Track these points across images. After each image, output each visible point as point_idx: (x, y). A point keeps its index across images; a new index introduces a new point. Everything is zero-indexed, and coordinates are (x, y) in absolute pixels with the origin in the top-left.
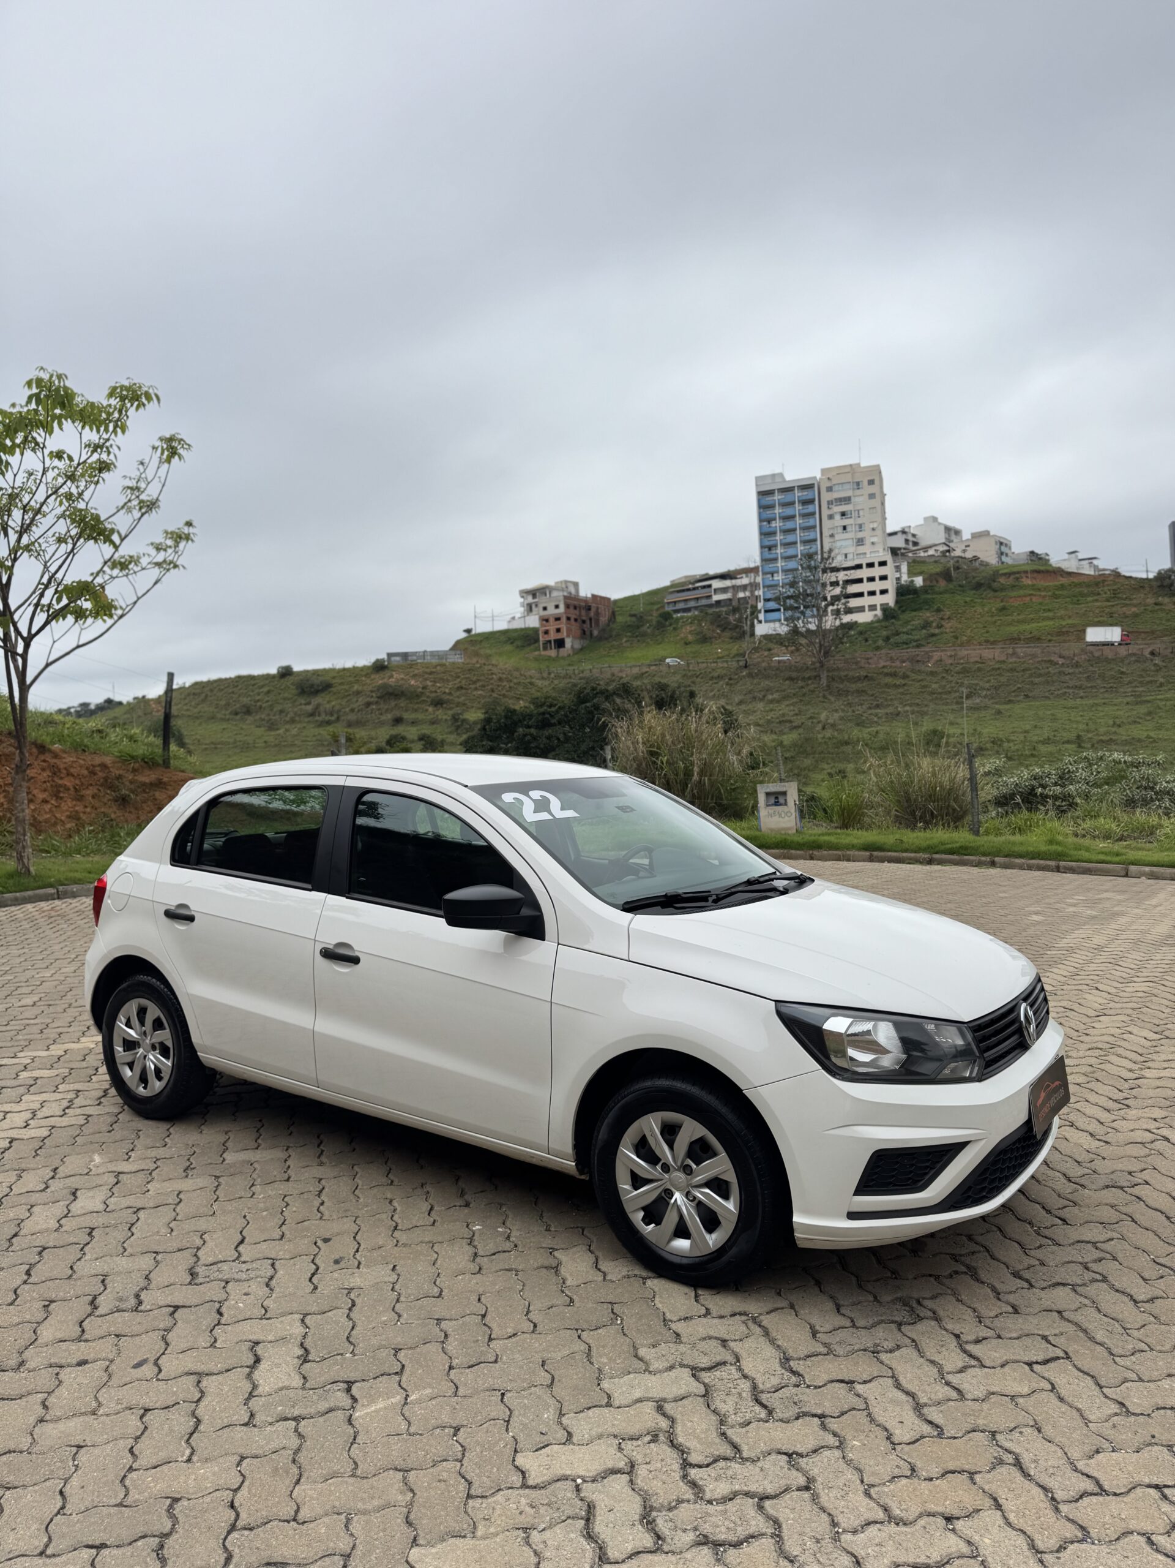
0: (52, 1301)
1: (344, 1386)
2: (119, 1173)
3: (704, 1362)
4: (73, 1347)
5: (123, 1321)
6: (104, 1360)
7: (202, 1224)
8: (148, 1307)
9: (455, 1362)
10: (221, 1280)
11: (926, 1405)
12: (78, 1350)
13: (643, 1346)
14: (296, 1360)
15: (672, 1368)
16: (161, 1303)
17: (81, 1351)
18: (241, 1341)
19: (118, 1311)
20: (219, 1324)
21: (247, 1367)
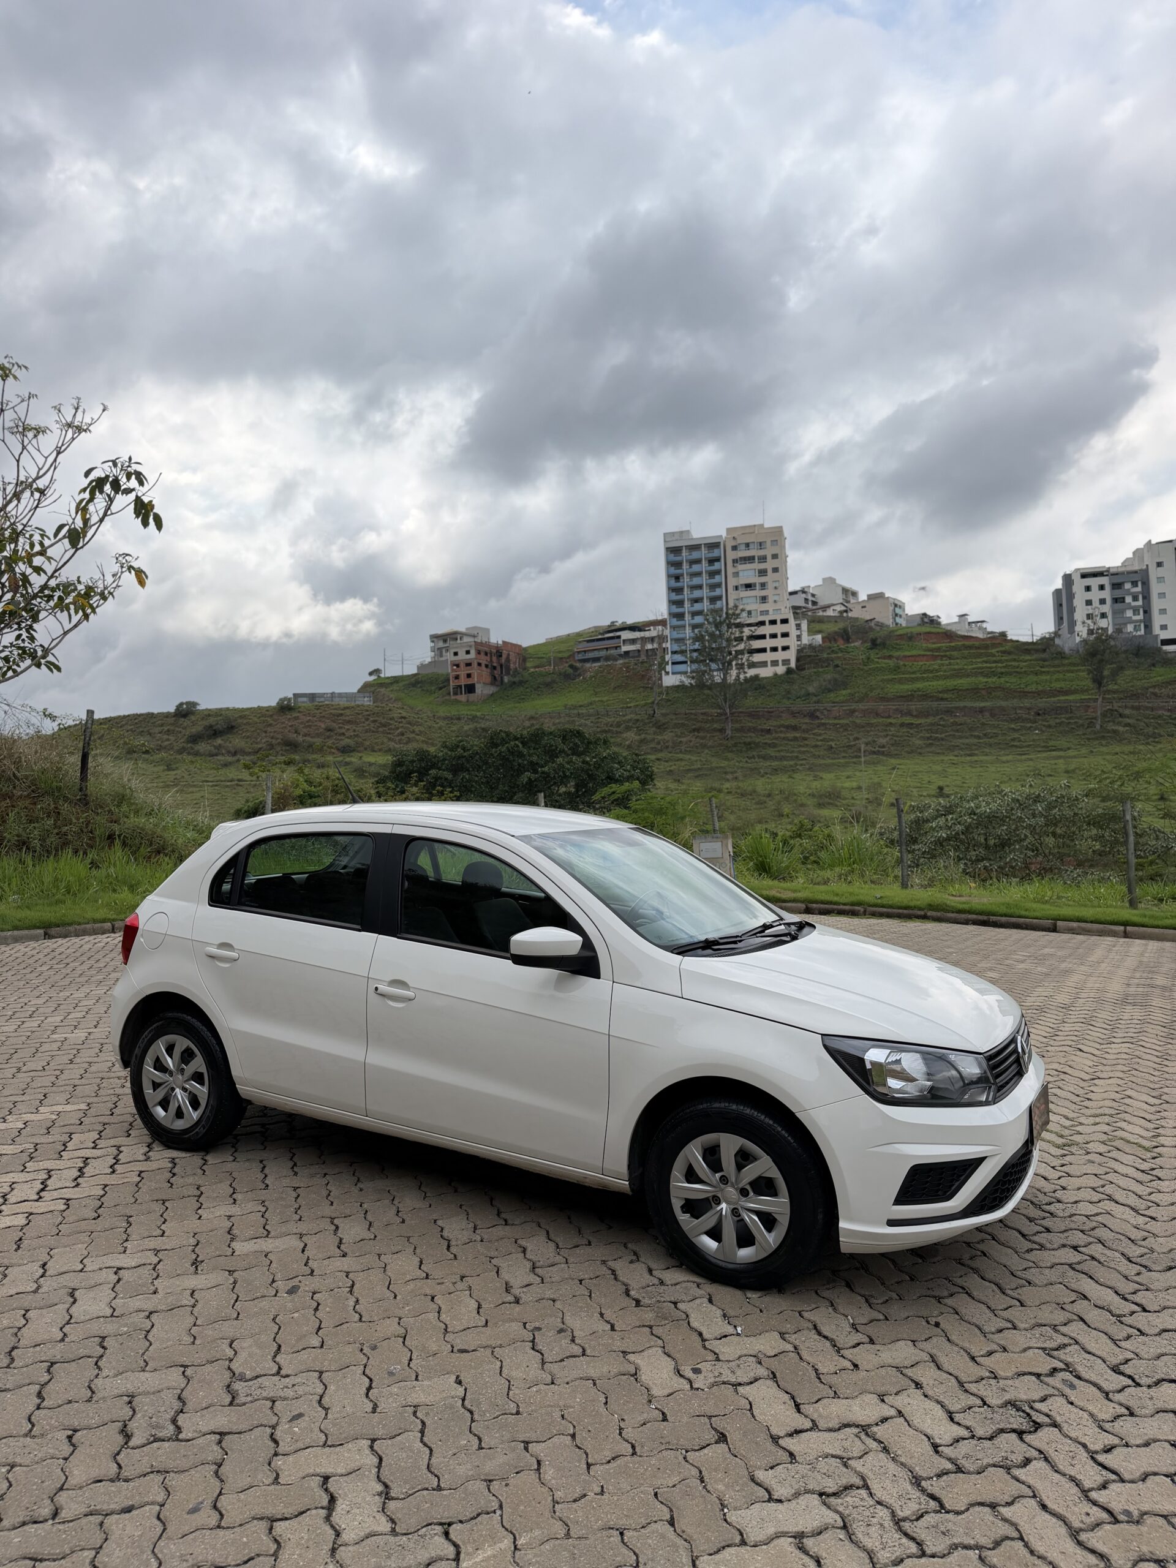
0: (75, 1431)
1: (439, 1529)
2: (119, 1269)
3: (831, 1486)
4: (113, 1487)
5: (163, 1454)
6: (153, 1503)
7: (229, 1329)
8: (190, 1435)
9: (559, 1495)
10: (267, 1399)
11: (1081, 1530)
12: (120, 1492)
13: (760, 1468)
14: (377, 1497)
15: (797, 1495)
16: (205, 1429)
17: (122, 1494)
18: (307, 1476)
19: (155, 1441)
20: (276, 1454)
21: (322, 1508)
